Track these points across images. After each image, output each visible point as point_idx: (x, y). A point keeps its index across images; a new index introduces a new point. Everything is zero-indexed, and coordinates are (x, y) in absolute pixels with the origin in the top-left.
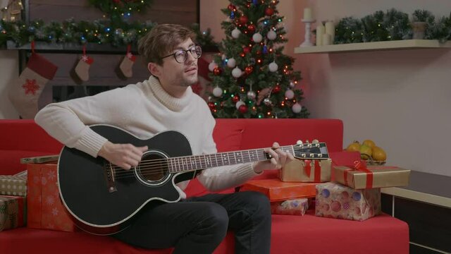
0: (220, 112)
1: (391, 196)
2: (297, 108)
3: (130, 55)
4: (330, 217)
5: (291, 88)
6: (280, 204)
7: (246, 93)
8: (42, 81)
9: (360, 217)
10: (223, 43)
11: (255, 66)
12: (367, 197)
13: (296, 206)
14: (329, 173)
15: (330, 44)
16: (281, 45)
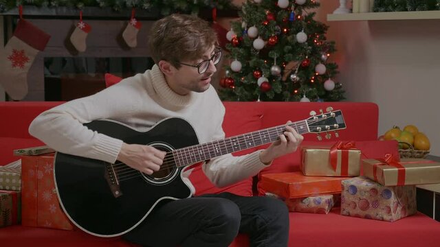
0: (240, 88)
1: (432, 193)
2: (330, 85)
3: (134, 22)
4: (357, 216)
5: (323, 62)
6: (302, 201)
7: (270, 68)
8: (31, 52)
9: (390, 217)
10: (244, 7)
11: (280, 36)
12: (399, 195)
13: (319, 203)
14: (357, 167)
15: (369, 12)
16: (311, 10)
